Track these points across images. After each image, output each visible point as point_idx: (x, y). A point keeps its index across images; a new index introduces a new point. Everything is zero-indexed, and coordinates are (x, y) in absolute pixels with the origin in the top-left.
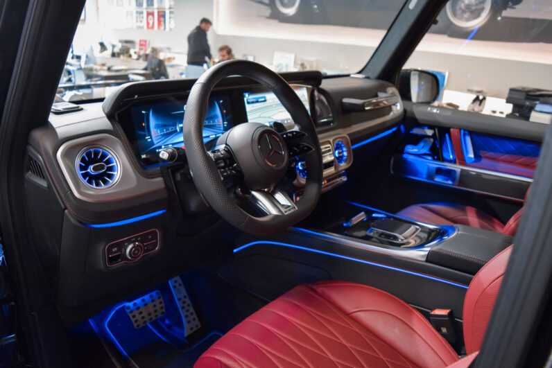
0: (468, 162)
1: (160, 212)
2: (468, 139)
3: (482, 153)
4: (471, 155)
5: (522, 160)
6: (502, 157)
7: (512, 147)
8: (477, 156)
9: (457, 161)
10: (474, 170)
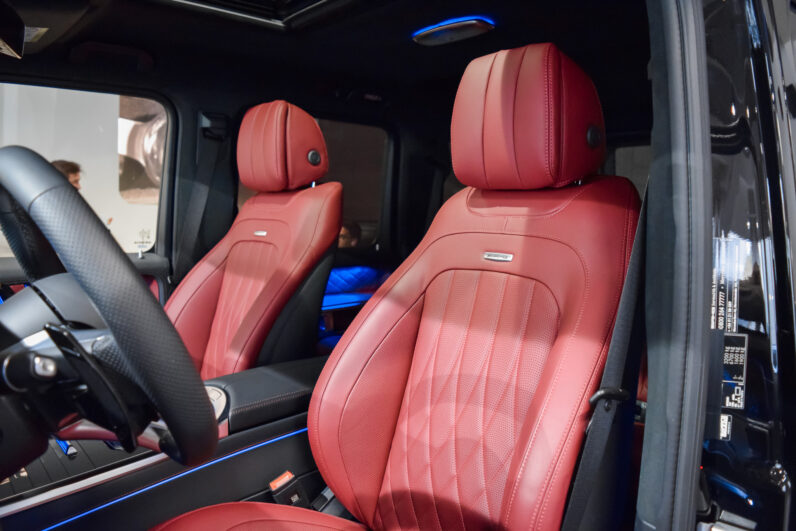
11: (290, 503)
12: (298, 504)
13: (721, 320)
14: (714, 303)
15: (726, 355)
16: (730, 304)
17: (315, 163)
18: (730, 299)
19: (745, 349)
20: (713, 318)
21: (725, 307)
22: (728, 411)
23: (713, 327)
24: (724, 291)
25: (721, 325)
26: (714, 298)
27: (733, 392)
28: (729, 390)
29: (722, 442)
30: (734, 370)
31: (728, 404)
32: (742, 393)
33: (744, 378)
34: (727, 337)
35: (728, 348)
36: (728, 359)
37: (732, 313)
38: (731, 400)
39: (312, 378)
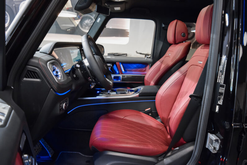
0: (123, 73)
1: (69, 91)
2: (121, 66)
3: (127, 69)
4: (123, 70)
5: (139, 69)
6: (133, 70)
7: (136, 66)
8: (125, 70)
9: (120, 73)
10: (126, 75)
11: (149, 115)
12: (150, 116)
13: (220, 80)
14: (219, 75)
15: (220, 90)
16: (222, 76)
17: (183, 36)
18: (223, 75)
19: (224, 89)
20: (218, 79)
21: (221, 76)
22: (218, 105)
23: (218, 81)
24: (221, 72)
25: (220, 81)
26: (219, 74)
27: (220, 100)
28: (219, 99)
29: (216, 113)
30: (221, 94)
31: (219, 103)
32: (222, 100)
33: (223, 97)
34: (221, 85)
35: (220, 88)
36: (220, 91)
37: (223, 78)
38: (219, 102)
39: (159, 88)
